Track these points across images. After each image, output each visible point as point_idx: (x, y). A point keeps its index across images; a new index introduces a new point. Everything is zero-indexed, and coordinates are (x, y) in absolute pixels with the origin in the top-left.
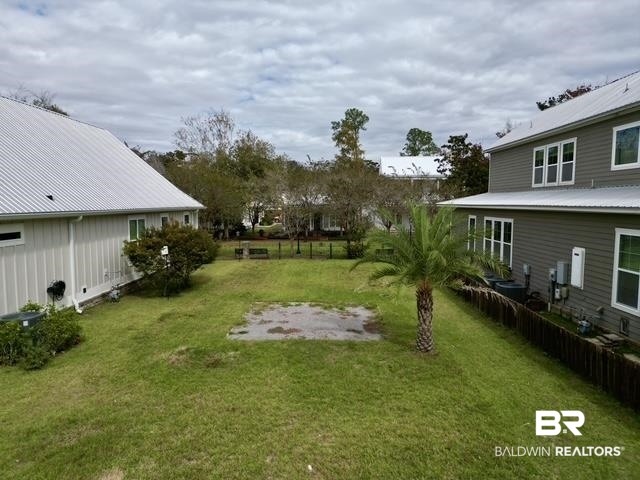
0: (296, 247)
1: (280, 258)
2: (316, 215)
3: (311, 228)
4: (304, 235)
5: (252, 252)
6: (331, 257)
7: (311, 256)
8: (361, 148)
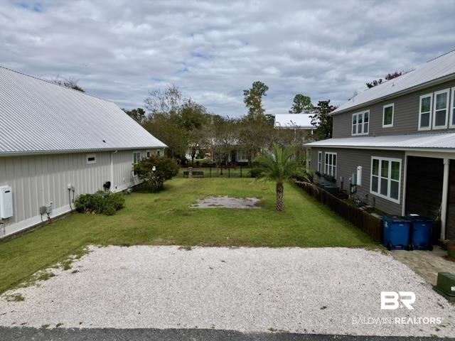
0: (220, 171)
1: (211, 177)
2: (232, 151)
3: (229, 160)
4: (225, 164)
5: (194, 173)
6: (241, 176)
7: (229, 176)
8: (262, 108)
